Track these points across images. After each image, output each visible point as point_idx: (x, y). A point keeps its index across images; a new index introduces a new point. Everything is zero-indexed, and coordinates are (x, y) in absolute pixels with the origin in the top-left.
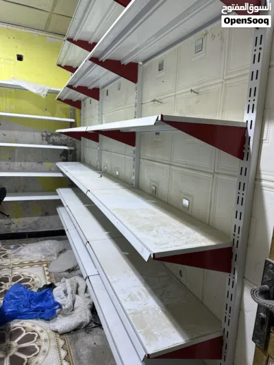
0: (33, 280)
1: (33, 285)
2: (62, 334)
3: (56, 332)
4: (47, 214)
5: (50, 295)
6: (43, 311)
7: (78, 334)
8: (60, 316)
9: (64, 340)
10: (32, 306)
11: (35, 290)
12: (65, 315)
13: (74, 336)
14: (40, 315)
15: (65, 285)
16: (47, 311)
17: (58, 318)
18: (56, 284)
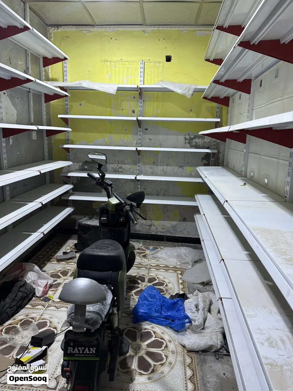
0: (167, 285)
1: (167, 290)
2: (190, 351)
3: (184, 347)
4: (185, 220)
5: (181, 306)
6: (173, 321)
7: (206, 357)
8: (189, 330)
9: (192, 358)
10: (163, 312)
11: (168, 296)
12: (194, 332)
13: (202, 357)
14: (170, 324)
15: (197, 300)
16: (177, 322)
17: (187, 333)
18: (189, 296)
